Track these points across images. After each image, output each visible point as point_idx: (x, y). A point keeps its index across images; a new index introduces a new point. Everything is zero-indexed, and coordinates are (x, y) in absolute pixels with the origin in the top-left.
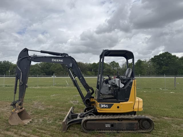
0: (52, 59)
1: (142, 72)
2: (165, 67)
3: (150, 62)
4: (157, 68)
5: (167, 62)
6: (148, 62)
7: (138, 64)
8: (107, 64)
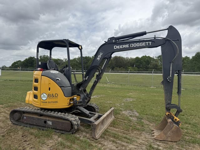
7: (197, 58)
8: (154, 58)
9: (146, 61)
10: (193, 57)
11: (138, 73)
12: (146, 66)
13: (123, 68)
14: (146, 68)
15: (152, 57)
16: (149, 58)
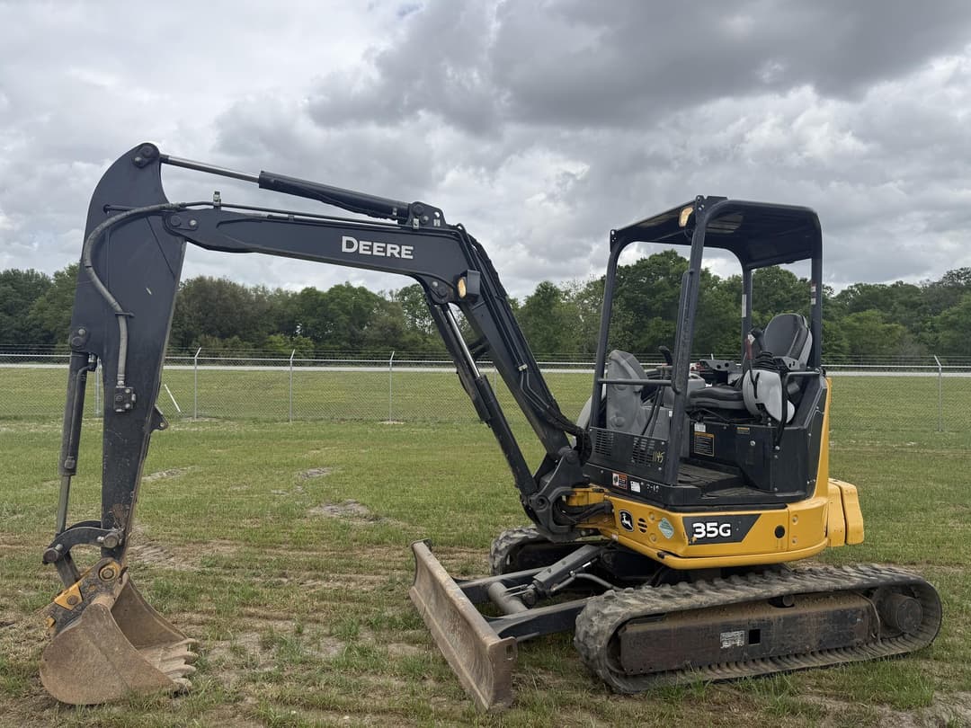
0: (345, 239)
1: (557, 345)
2: (658, 324)
3: (587, 294)
4: (624, 329)
5: (671, 297)
6: (581, 297)
7: (539, 304)
8: (383, 299)
9: (350, 307)
10: (530, 300)
11: (315, 364)
12: (353, 334)
13: (243, 338)
14: (351, 341)
15: (375, 292)
16: (364, 296)
